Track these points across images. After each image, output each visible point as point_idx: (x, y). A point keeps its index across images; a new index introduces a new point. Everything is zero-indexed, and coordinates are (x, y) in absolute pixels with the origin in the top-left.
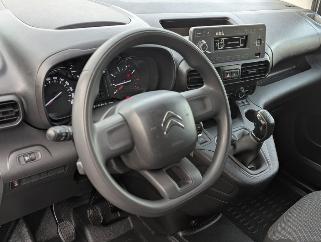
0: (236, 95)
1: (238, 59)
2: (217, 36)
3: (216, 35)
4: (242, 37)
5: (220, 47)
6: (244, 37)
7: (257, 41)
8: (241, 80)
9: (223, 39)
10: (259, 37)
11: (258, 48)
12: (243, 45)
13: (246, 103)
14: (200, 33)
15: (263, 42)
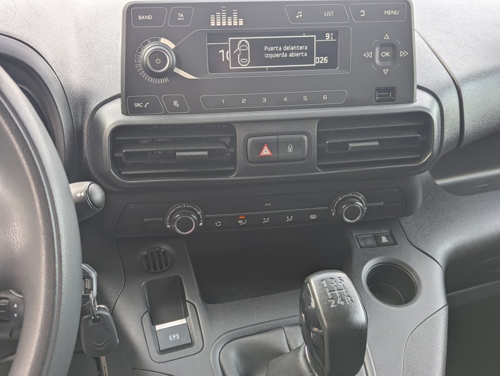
0: (336, 212)
1: (305, 102)
2: (216, 26)
3: (213, 24)
4: (321, 34)
5: (235, 63)
6: (328, 35)
7: (377, 51)
8: (323, 167)
9: (244, 39)
10: (387, 37)
11: (386, 71)
12: (325, 60)
13: (384, 240)
14: (149, 17)
15: (403, 53)
